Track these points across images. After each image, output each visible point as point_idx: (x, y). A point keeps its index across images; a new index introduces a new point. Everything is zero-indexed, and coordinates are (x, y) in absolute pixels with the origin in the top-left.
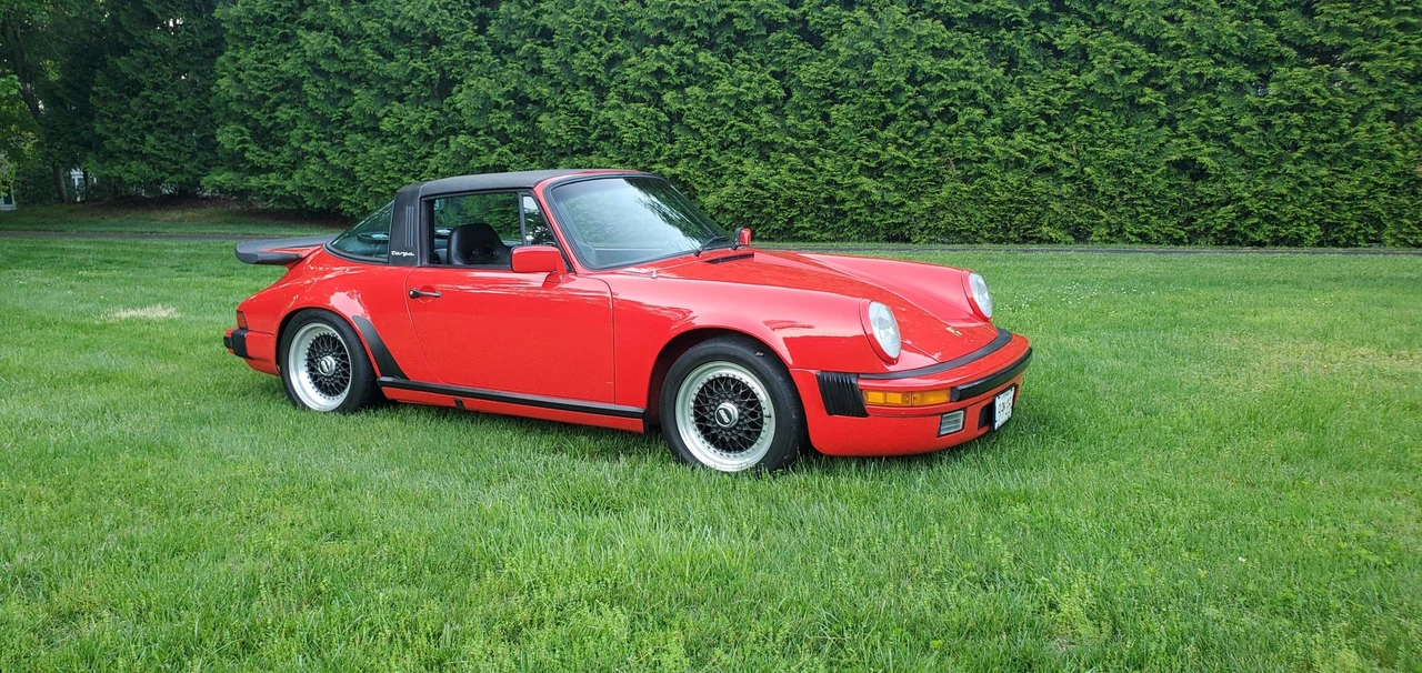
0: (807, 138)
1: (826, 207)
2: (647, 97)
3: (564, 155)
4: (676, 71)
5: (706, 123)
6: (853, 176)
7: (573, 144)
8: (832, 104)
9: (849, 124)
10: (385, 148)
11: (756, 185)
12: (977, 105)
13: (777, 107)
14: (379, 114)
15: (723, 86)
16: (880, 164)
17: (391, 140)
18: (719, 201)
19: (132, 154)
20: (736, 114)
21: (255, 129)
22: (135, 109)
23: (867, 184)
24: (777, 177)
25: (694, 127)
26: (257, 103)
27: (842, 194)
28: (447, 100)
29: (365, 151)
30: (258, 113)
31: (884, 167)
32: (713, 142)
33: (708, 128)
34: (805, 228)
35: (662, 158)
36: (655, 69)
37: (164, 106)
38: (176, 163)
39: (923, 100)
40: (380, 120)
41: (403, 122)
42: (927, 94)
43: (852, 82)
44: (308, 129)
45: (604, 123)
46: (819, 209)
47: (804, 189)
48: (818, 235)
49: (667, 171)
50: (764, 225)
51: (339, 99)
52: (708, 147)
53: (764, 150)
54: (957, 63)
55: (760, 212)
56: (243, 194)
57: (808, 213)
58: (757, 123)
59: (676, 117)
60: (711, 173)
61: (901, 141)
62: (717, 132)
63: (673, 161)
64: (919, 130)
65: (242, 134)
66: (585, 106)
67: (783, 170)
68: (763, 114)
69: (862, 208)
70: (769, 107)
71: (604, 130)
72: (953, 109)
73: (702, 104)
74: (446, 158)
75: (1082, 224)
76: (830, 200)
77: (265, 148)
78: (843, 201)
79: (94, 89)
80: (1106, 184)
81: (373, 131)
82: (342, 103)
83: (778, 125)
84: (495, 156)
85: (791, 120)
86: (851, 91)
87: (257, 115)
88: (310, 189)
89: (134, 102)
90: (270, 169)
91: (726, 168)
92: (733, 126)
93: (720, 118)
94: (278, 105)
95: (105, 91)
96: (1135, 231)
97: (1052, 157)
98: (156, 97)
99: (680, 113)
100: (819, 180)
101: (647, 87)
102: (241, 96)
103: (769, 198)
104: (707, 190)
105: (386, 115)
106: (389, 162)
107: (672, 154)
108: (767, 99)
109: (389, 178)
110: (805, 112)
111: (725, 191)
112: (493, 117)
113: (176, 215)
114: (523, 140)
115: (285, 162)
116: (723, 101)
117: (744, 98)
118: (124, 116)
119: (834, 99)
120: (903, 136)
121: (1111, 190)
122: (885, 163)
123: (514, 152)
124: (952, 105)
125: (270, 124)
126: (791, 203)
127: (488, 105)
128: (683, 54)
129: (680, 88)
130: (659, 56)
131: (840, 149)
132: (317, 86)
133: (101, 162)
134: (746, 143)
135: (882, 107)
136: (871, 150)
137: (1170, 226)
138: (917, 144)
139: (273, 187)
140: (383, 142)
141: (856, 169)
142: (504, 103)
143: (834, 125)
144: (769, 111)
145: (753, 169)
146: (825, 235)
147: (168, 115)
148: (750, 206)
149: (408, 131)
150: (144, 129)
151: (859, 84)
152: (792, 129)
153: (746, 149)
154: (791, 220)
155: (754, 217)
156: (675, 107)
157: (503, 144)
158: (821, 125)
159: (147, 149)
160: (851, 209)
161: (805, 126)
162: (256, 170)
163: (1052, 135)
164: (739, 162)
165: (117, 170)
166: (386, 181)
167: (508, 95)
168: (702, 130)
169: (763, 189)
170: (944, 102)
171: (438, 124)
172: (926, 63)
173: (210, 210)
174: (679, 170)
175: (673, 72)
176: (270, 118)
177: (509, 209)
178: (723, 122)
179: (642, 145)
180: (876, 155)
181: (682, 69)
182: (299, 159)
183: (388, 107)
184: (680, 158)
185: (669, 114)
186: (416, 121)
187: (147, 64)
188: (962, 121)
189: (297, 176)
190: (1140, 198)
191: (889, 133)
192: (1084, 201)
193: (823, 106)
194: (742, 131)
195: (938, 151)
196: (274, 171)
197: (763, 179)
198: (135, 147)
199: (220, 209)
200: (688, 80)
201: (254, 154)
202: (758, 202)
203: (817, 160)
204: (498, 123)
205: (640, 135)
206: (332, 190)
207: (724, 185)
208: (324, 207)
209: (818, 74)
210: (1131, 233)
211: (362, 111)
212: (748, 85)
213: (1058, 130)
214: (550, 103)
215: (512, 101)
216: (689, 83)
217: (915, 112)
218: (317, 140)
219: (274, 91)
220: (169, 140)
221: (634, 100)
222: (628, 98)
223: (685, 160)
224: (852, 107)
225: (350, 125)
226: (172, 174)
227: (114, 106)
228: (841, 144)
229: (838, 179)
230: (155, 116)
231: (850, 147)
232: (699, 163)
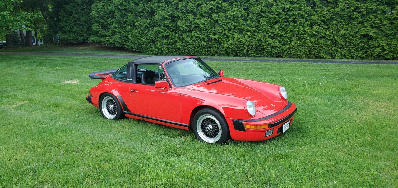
0: (253, 27)
1: (258, 47)
2: (208, 16)
3: (185, 32)
4: (216, 8)
5: (224, 23)
6: (266, 38)
7: (187, 29)
8: (261, 18)
9: (266, 23)
10: (136, 30)
11: (238, 41)
12: (303, 18)
13: (245, 19)
14: (135, 21)
15: (229, 13)
16: (274, 35)
17: (138, 28)
18: (228, 45)
19: (71, 32)
20: (233, 20)
21: (102, 25)
22: (71, 19)
23: (270, 41)
24: (245, 39)
25: (221, 24)
26: (102, 18)
27: (263, 44)
28: (153, 17)
29: (131, 31)
30: (103, 20)
31: (276, 36)
32: (226, 29)
33: (225, 24)
34: (252, 53)
35: (212, 33)
36: (210, 8)
37: (78, 19)
38: (82, 34)
39: (287, 17)
40: (135, 22)
41: (141, 23)
42: (288, 15)
43: (266, 12)
44: (116, 25)
45: (196, 23)
46: (256, 48)
47: (252, 42)
48: (256, 55)
49: (213, 37)
50: (241, 52)
51: (124, 16)
52: (225, 30)
53: (241, 31)
54: (297, 6)
55: (239, 48)
56: (99, 43)
57: (253, 49)
58: (239, 23)
59: (216, 21)
60: (225, 37)
61: (280, 28)
62: (227, 26)
63: (215, 34)
64: (286, 25)
65: (99, 26)
66: (190, 18)
67: (246, 37)
68: (241, 21)
69: (269, 48)
70: (243, 18)
71: (196, 25)
72: (296, 19)
73: (223, 18)
74: (153, 33)
75: (333, 53)
76: (260, 45)
77: (105, 30)
78: (263, 46)
79: (61, 14)
80: (341, 41)
81: (133, 25)
82: (125, 18)
83: (245, 24)
84: (166, 33)
85: (249, 22)
86: (266, 14)
87: (102, 21)
88: (117, 41)
89: (71, 17)
90: (106, 36)
91: (230, 36)
92: (232, 24)
93: (228, 22)
94: (108, 18)
95: (63, 15)
96: (349, 55)
97: (325, 33)
98: (76, 16)
99: (217, 20)
100: (257, 40)
101: (208, 13)
102: (98, 16)
103: (242, 45)
104: (224, 42)
105: (136, 21)
106: (137, 34)
107: (215, 32)
108: (242, 16)
109: (138, 39)
110: (253, 20)
111: (229, 43)
112: (165, 22)
113: (82, 48)
114: (174, 28)
115: (110, 34)
116: (229, 17)
117: (235, 16)
118: (68, 21)
119: (261, 16)
120: (281, 27)
121: (342, 43)
122: (276, 35)
123: (171, 32)
124: (295, 18)
125: (106, 24)
126: (248, 46)
127: (164, 18)
128: (218, 3)
129: (217, 13)
130: (211, 4)
131: (263, 31)
132: (118, 13)
133: (63, 34)
134: (236, 29)
135: (275, 19)
136: (272, 31)
137: (360, 54)
138: (285, 29)
139: (107, 41)
140: (136, 28)
141: (267, 37)
142: (168, 18)
143: (261, 24)
144: (242, 20)
145: (237, 36)
146: (258, 55)
147: (80, 21)
148: (237, 47)
149: (142, 26)
150: (73, 25)
151: (269, 12)
152: (249, 25)
153: (236, 31)
154: (248, 51)
155: (237, 50)
156: (216, 18)
157: (168, 29)
158: (257, 24)
159: (74, 30)
160: (266, 48)
161: (253, 24)
162: (102, 36)
163: (325, 27)
164: (234, 34)
165: (67, 36)
166: (137, 39)
167: (169, 15)
168: (223, 25)
169: (240, 42)
170: (293, 17)
171: (151, 24)
172: (288, 6)
173: (91, 47)
174: (216, 37)
175: (215, 9)
176: (106, 22)
177: (169, 46)
178: (229, 23)
179: (206, 29)
180: (273, 33)
181: (218, 7)
182: (114, 33)
183: (137, 19)
184: (217, 33)
185: (214, 20)
186: (145, 23)
187: (74, 7)
188: (298, 23)
189: (113, 38)
190: (351, 45)
191: (277, 26)
192: (334, 46)
193: (258, 18)
194: (234, 25)
195: (291, 31)
196: (107, 36)
197: (240, 39)
198: (71, 30)
199: (93, 46)
200: (219, 11)
201: (102, 32)
202: (239, 46)
203: (256, 34)
204: (167, 23)
205: (206, 27)
206: (123, 42)
207: (229, 41)
208: (121, 46)
209: (257, 9)
210: (348, 56)
211: (130, 20)
212: (236, 12)
213: (327, 25)
214: (181, 18)
215: (170, 17)
216: (220, 12)
217: (285, 20)
218: (118, 28)
219: (107, 14)
220: (80, 27)
221: (204, 17)
222: (203, 16)
224: (266, 18)
225: (127, 24)
226: (81, 37)
227: (65, 19)
228: (263, 29)
229: (262, 39)
230: (76, 21)
231: (266, 30)
232: (222, 34)
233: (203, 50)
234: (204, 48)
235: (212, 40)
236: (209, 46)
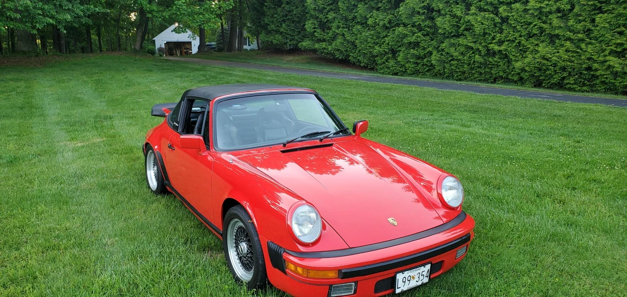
0: (579, 32)
1: (586, 72)
2: (491, 9)
3: (448, 37)
5: (521, 23)
6: (605, 56)
7: (452, 32)
8: (598, 14)
9: (607, 25)
10: (369, 32)
11: (544, 58)
13: (564, 15)
14: (368, 17)
15: (532, 3)
17: (371, 28)
18: (522, 66)
19: (277, 32)
20: (539, 18)
21: (321, 22)
22: (279, 12)
23: (614, 61)
24: (560, 54)
25: (513, 25)
26: (321, 11)
27: (596, 66)
28: (397, 10)
29: (361, 34)
30: (321, 15)
32: (523, 34)
33: (522, 26)
34: (571, 84)
35: (495, 41)
37: (290, 11)
38: (293, 36)
40: (368, 19)
41: (377, 21)
44: (339, 23)
45: (467, 22)
46: (581, 74)
47: (573, 62)
48: (579, 88)
49: (496, 48)
50: (547, 80)
51: (353, 9)
52: (521, 36)
53: (553, 39)
55: (545, 72)
56: (315, 51)
57: (574, 75)
58: (550, 24)
59: (505, 20)
60: (521, 50)
62: (526, 28)
63: (500, 43)
65: (315, 24)
66: (459, 13)
67: (562, 51)
68: (555, 19)
69: (608, 74)
70: (559, 15)
71: (467, 26)
73: (520, 13)
74: (393, 38)
76: (589, 69)
77: (323, 30)
78: (596, 70)
81: (364, 24)
82: (354, 11)
83: (563, 25)
84: (414, 37)
85: (571, 23)
86: (612, 6)
87: (321, 16)
88: (338, 50)
89: (279, 10)
90: (324, 40)
91: (529, 48)
92: (536, 25)
94: (329, 11)
95: (269, 5)
99: (507, 18)
100: (583, 57)
101: (492, 4)
102: (315, 8)
103: (551, 65)
104: (517, 59)
105: (371, 17)
106: (369, 39)
107: (500, 39)
108: (559, 10)
109: (369, 46)
110: (581, 18)
111: (527, 60)
112: (415, 19)
113: (291, 58)
114: (429, 30)
115: (330, 38)
116: (532, 11)
117: (544, 10)
118: (275, 15)
119: (600, 11)
123: (424, 36)
125: (325, 20)
126: (564, 69)
127: (414, 13)
129: (509, 4)
131: (599, 40)
132: (345, 3)
133: (267, 35)
134: (543, 34)
136: (619, 41)
139: (324, 49)
140: (369, 29)
141: (607, 52)
142: (422, 11)
143: (597, 26)
144: (558, 17)
145: (544, 49)
146: (585, 88)
147: (291, 15)
148: (540, 70)
149: (378, 25)
150: (282, 21)
152: (572, 28)
153: (542, 38)
154: (564, 78)
155: (541, 76)
156: (504, 14)
157: (420, 31)
158: (589, 26)
159: (282, 30)
160: (601, 75)
161: (579, 27)
162: (318, 41)
164: (537, 45)
165: (271, 38)
166: (368, 48)
167: (424, 8)
168: (518, 27)
169: (547, 60)
171: (392, 21)
173: (304, 57)
174: (502, 48)
176: (326, 17)
177: (419, 61)
178: (531, 23)
179: (485, 34)
182: (334, 38)
183: (371, 13)
184: (505, 42)
185: (502, 18)
186: (382, 20)
189: (333, 44)
193: (593, 15)
194: (541, 28)
196: (325, 42)
197: (549, 55)
198: (278, 29)
199: (309, 56)
201: (319, 34)
202: (544, 67)
203: (583, 46)
204: (418, 21)
205: (484, 29)
206: (347, 51)
207: (526, 57)
208: (344, 58)
211: (361, 15)
212: (547, 2)
214: (443, 12)
215: (425, 11)
216: (515, 1)
218: (343, 28)
219: (329, 5)
220: (291, 26)
221: (485, 11)
222: (481, 10)
223: (506, 43)
224: (611, 16)
225: (357, 21)
226: (290, 41)
227: (272, 11)
228: (600, 37)
229: (595, 57)
230: (286, 15)
231: (606, 39)
232: (514, 44)
233: (476, 72)
234: (478, 67)
235: (494, 54)
236: (489, 64)
